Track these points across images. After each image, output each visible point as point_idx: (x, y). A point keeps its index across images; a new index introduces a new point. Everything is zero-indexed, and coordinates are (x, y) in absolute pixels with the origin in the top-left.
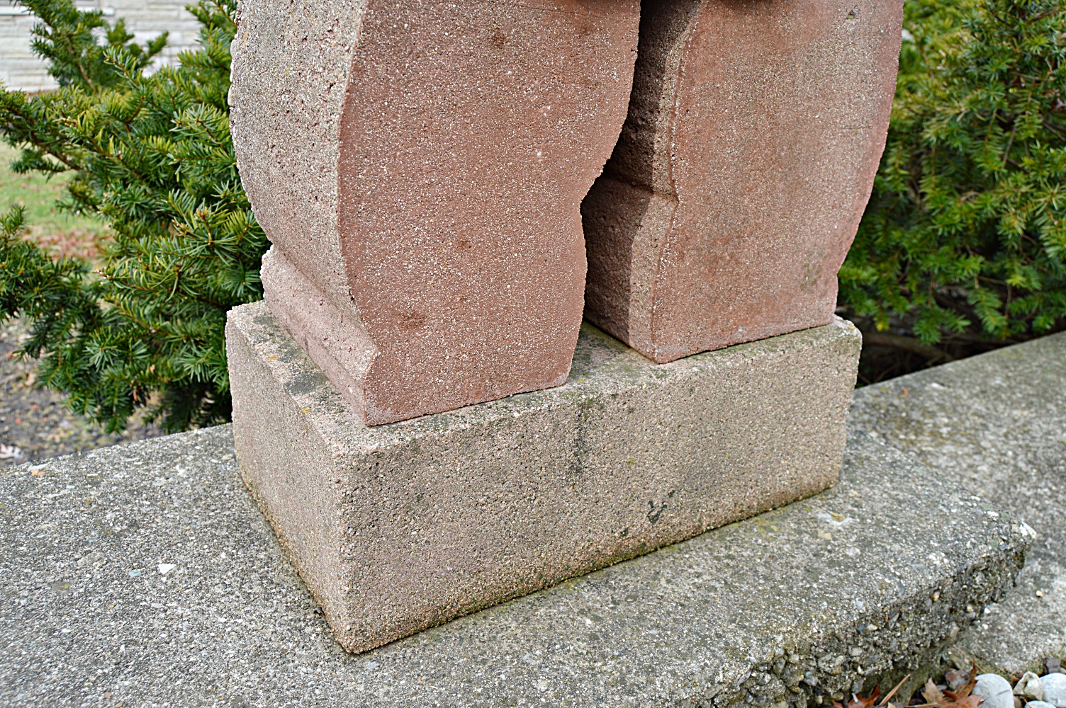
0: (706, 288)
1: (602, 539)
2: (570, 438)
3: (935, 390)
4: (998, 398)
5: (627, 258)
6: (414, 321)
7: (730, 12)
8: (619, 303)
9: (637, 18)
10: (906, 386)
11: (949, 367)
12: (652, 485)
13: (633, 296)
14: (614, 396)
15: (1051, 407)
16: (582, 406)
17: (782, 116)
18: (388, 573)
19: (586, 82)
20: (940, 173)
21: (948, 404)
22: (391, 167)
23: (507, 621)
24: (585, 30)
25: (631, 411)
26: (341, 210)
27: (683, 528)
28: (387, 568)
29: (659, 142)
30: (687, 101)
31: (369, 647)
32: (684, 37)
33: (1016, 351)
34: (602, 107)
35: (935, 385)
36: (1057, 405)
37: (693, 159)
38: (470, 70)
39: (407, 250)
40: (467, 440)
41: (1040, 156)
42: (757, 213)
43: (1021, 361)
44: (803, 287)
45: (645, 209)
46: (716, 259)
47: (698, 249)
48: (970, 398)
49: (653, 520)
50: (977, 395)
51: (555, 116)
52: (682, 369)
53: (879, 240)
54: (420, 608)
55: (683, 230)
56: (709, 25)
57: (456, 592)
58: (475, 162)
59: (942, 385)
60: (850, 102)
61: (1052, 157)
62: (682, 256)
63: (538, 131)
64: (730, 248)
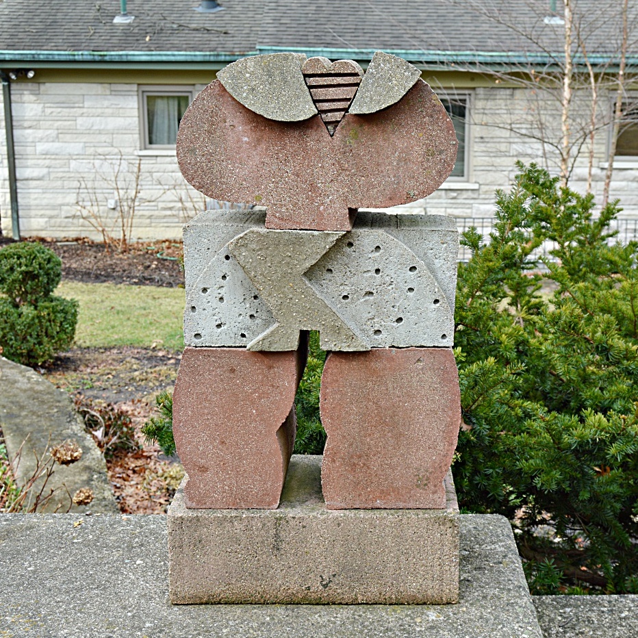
1: (294, 586)
2: (272, 532)
6: (204, 469)
7: (343, 361)
12: (320, 567)
14: (294, 518)
16: (277, 519)
17: (383, 403)
18: (186, 571)
19: (273, 386)
22: (192, 412)
24: (270, 367)
25: (304, 527)
27: (345, 597)
28: (186, 568)
30: (325, 395)
31: (179, 602)
34: (282, 395)
37: (332, 419)
38: (222, 380)
39: (200, 442)
40: (221, 522)
42: (376, 446)
44: (418, 486)
46: (354, 464)
47: (343, 459)
49: (325, 586)
51: (260, 398)
52: (336, 513)
54: (201, 592)
55: (332, 449)
56: (332, 366)
57: (218, 590)
58: (226, 412)
60: (428, 399)
62: (334, 461)
63: (253, 403)
64: (363, 461)
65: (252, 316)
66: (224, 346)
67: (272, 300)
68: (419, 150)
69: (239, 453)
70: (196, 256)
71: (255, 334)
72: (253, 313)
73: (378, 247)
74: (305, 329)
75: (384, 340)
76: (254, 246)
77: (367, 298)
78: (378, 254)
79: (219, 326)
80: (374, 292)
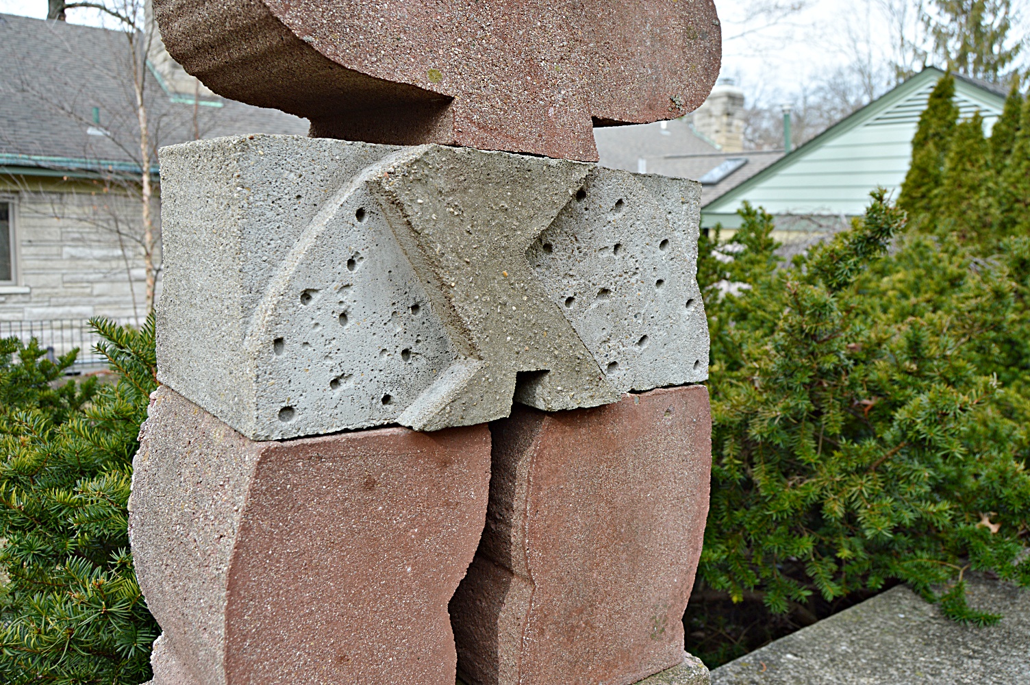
0: (566, 655)
3: (789, 660)
4: (846, 666)
5: (493, 631)
7: (567, 428)
8: (489, 671)
9: (489, 447)
10: (764, 659)
11: (799, 635)
13: (501, 667)
15: (892, 671)
17: (619, 500)
19: (448, 504)
20: (769, 461)
21: (802, 676)
22: (274, 605)
24: (445, 464)
26: (228, 649)
29: (515, 536)
30: (536, 505)
32: (530, 451)
33: (855, 612)
34: (463, 520)
35: (789, 656)
36: (898, 669)
37: (545, 549)
38: (346, 512)
39: (289, 673)
41: (848, 450)
42: (605, 584)
43: (862, 623)
44: (653, 636)
45: (507, 588)
46: (573, 628)
47: (555, 623)
48: (821, 668)
50: (827, 664)
51: (422, 535)
53: (725, 520)
55: (541, 610)
56: (550, 442)
58: (351, 585)
59: (796, 655)
60: (675, 478)
61: (856, 450)
62: (542, 632)
63: (407, 550)
64: (585, 616)
65: (406, 353)
66: (346, 431)
67: (471, 309)
68: (676, 26)
69: (375, 672)
71: (412, 393)
72: (409, 344)
73: (620, 202)
74: (525, 369)
75: (619, 382)
76: (441, 182)
77: (600, 301)
78: (619, 215)
79: (335, 383)
80: (612, 288)
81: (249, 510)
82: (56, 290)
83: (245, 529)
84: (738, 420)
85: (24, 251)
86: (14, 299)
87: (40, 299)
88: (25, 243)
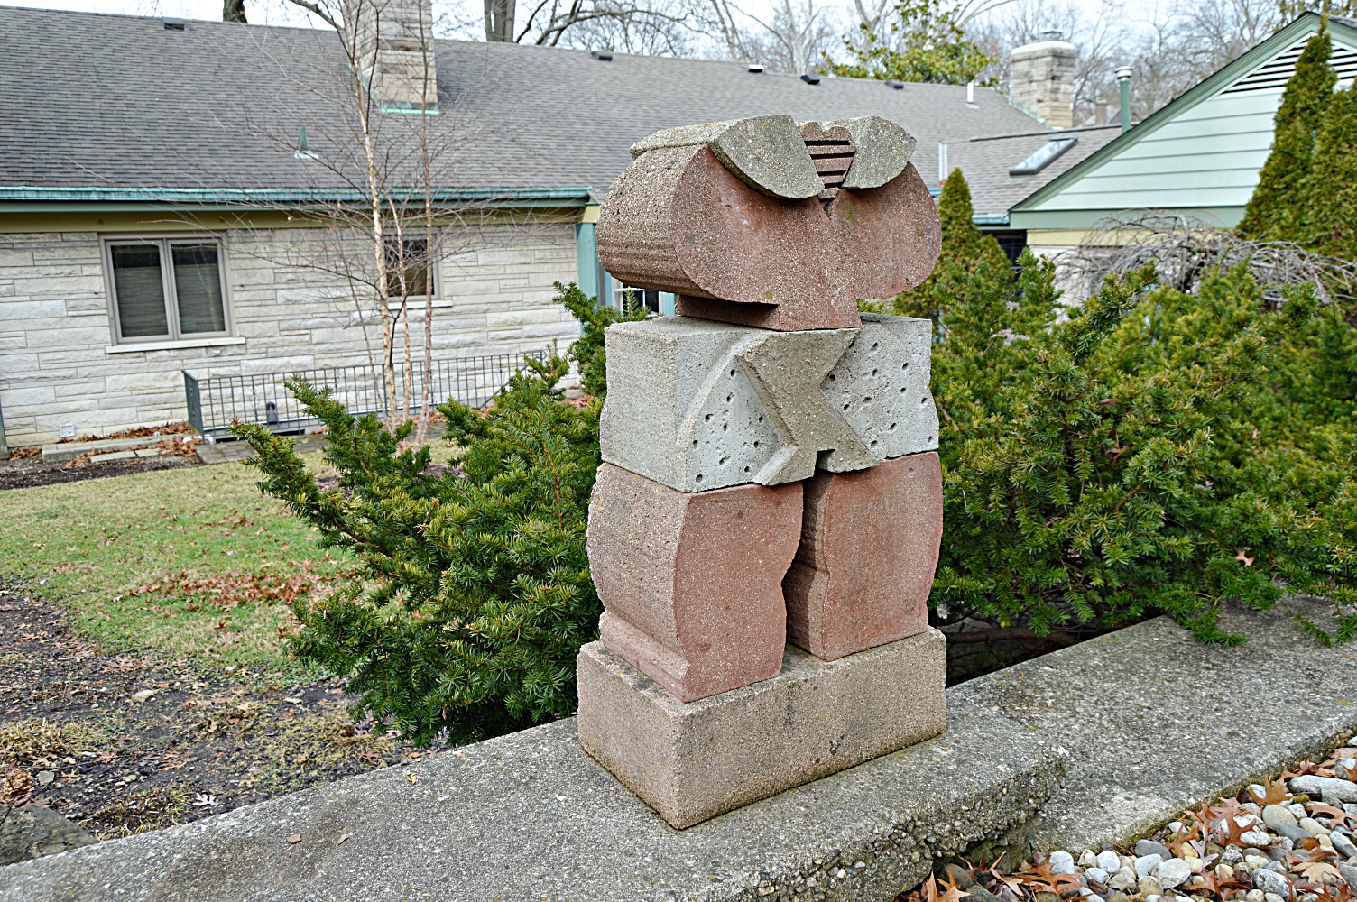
0: (850, 618)
1: (805, 764)
2: (784, 706)
3: (1046, 671)
4: (1095, 675)
5: (805, 605)
6: (706, 647)
7: (847, 482)
8: (804, 629)
9: (802, 494)
10: (1023, 670)
11: (1058, 653)
12: (830, 731)
13: (811, 625)
14: (806, 681)
15: (1135, 679)
16: (790, 687)
17: (880, 525)
18: (697, 782)
19: (780, 526)
20: (1030, 505)
21: (1055, 682)
22: (695, 577)
23: (758, 811)
24: (778, 503)
25: (815, 688)
26: (675, 599)
27: (852, 758)
28: (696, 779)
29: (817, 546)
30: (829, 527)
31: (688, 825)
32: (825, 496)
33: (1114, 636)
34: (788, 535)
35: (1046, 668)
36: (1139, 677)
37: (835, 553)
38: (729, 529)
39: (702, 614)
40: (733, 707)
41: (1093, 493)
42: (873, 576)
43: (1116, 644)
44: (906, 612)
45: (813, 579)
46: (853, 602)
47: (843, 598)
48: (1072, 676)
49: (834, 753)
50: (1078, 674)
51: (767, 543)
52: (841, 664)
53: (994, 556)
54: (711, 803)
55: (834, 589)
56: (837, 490)
57: (730, 794)
58: (731, 569)
59: (1052, 667)
60: (918, 512)
61: (1101, 493)
62: (835, 603)
63: (759, 551)
64: (861, 596)
65: (756, 444)
66: (727, 487)
67: (792, 419)
68: (909, 230)
69: (744, 617)
70: (687, 376)
71: (760, 465)
72: (758, 439)
73: (876, 344)
74: (822, 449)
75: (878, 454)
76: (774, 354)
77: (866, 405)
78: (875, 352)
79: (721, 461)
80: (872, 396)
81: (684, 528)
82: (273, 340)
83: (683, 537)
84: (1002, 469)
85: (237, 297)
86: (230, 351)
87: (256, 351)
88: (237, 288)
